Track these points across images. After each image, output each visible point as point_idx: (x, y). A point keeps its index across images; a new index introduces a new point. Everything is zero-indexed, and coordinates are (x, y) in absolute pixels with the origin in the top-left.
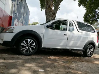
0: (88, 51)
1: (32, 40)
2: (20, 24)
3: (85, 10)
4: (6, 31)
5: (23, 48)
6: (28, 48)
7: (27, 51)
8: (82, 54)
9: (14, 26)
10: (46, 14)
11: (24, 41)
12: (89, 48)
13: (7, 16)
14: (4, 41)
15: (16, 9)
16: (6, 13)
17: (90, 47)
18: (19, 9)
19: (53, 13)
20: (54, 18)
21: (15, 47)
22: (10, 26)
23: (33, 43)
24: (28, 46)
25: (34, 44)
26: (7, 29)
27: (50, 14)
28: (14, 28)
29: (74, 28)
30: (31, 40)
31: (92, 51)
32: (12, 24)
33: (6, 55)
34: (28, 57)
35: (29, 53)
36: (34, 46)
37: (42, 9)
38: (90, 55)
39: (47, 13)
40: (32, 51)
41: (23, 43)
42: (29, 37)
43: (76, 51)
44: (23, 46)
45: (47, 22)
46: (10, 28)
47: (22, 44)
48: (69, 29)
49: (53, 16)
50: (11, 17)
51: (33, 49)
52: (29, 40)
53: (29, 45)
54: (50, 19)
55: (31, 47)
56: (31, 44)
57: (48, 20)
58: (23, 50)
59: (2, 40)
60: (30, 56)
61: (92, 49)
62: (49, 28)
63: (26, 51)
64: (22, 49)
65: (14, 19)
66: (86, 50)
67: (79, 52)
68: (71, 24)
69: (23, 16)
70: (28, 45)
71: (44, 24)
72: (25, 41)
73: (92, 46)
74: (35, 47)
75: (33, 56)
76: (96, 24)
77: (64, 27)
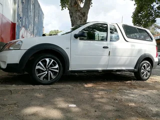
0: (142, 71)
1: (53, 60)
2: (29, 35)
3: (135, 5)
4: (9, 48)
5: (39, 73)
6: (46, 72)
7: (46, 77)
8: (133, 77)
9: (21, 39)
10: (71, 16)
11: (40, 62)
12: (144, 66)
13: (8, 23)
14: (8, 64)
15: (21, 10)
16: (5, 18)
17: (145, 64)
18: (26, 9)
19: (82, 14)
20: (85, 22)
21: (26, 73)
22: (14, 39)
23: (54, 64)
24: (48, 70)
25: (57, 66)
26: (12, 44)
27: (78, 14)
28: (22, 42)
29: (118, 36)
30: (51, 60)
31: (148, 71)
32: (17, 37)
33: (14, 85)
34: (48, 87)
35: (49, 80)
36: (57, 69)
37: (64, 8)
38: (146, 78)
39: (72, 13)
40: (53, 77)
41: (39, 65)
42: (48, 56)
43: (123, 73)
44: (39, 71)
45: (73, 29)
46: (16, 42)
47: (37, 67)
48: (111, 38)
49: (83, 18)
50: (13, 25)
51: (55, 73)
52: (48, 60)
53: (49, 68)
54: (79, 23)
55: (52, 71)
56: (51, 66)
57: (75, 25)
58: (40, 76)
59: (5, 62)
60: (51, 86)
61: (148, 67)
62: (79, 38)
63: (44, 78)
64: (37, 75)
65: (20, 28)
66: (139, 70)
67: (128, 74)
68: (113, 30)
69: (32, 22)
70: (46, 68)
71: (69, 33)
72: (42, 62)
73: (148, 62)
74: (58, 71)
75: (57, 86)
76: (153, 26)
77: (102, 36)
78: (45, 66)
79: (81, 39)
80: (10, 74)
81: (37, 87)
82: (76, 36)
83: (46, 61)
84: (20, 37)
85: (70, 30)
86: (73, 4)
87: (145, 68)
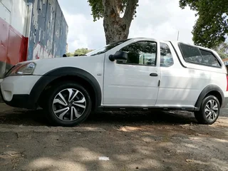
0: (206, 110)
1: (78, 91)
2: (46, 54)
3: (196, 15)
4: (16, 73)
5: (58, 109)
6: (68, 108)
7: (68, 116)
8: (192, 118)
9: (35, 60)
10: (106, 30)
11: (60, 94)
12: (209, 104)
13: (17, 37)
14: (14, 95)
15: (36, 19)
16: (13, 30)
17: (210, 101)
18: (43, 19)
19: (121, 27)
20: (125, 39)
21: (39, 108)
22: (25, 60)
23: (80, 97)
24: (70, 105)
25: (84, 100)
26: (20, 68)
27: (116, 29)
28: (35, 64)
29: (172, 59)
30: (75, 91)
31: (215, 111)
32: (29, 57)
33: (21, 126)
34: (70, 129)
35: (72, 120)
36: (83, 104)
37: (97, 18)
38: (212, 120)
39: (108, 25)
40: (78, 116)
41: (58, 97)
42: (71, 84)
43: (179, 113)
44: (58, 106)
45: (108, 48)
46: (27, 64)
47: (56, 101)
48: (162, 61)
49: (123, 33)
50: (25, 40)
51: (80, 110)
52: (70, 90)
53: (72, 102)
54: (116, 39)
55: (76, 107)
56: (75, 99)
57: (111, 42)
58: (59, 114)
59: (10, 92)
60: (74, 128)
61: (215, 104)
62: (116, 61)
63: (65, 116)
64: (55, 112)
65: (33, 44)
66: (202, 108)
67: (185, 113)
68: (166, 51)
69: (52, 37)
70: (68, 103)
71: (102, 53)
72: (62, 93)
73: (215, 98)
74: (84, 107)
75: (83, 128)
76: (221, 46)
77: (149, 58)
78: (67, 99)
79: (118, 62)
80: (17, 109)
81: (53, 129)
82: (112, 58)
83: (68, 92)
84: (34, 57)
85: (103, 49)
86: (109, 13)
87: (210, 107)
